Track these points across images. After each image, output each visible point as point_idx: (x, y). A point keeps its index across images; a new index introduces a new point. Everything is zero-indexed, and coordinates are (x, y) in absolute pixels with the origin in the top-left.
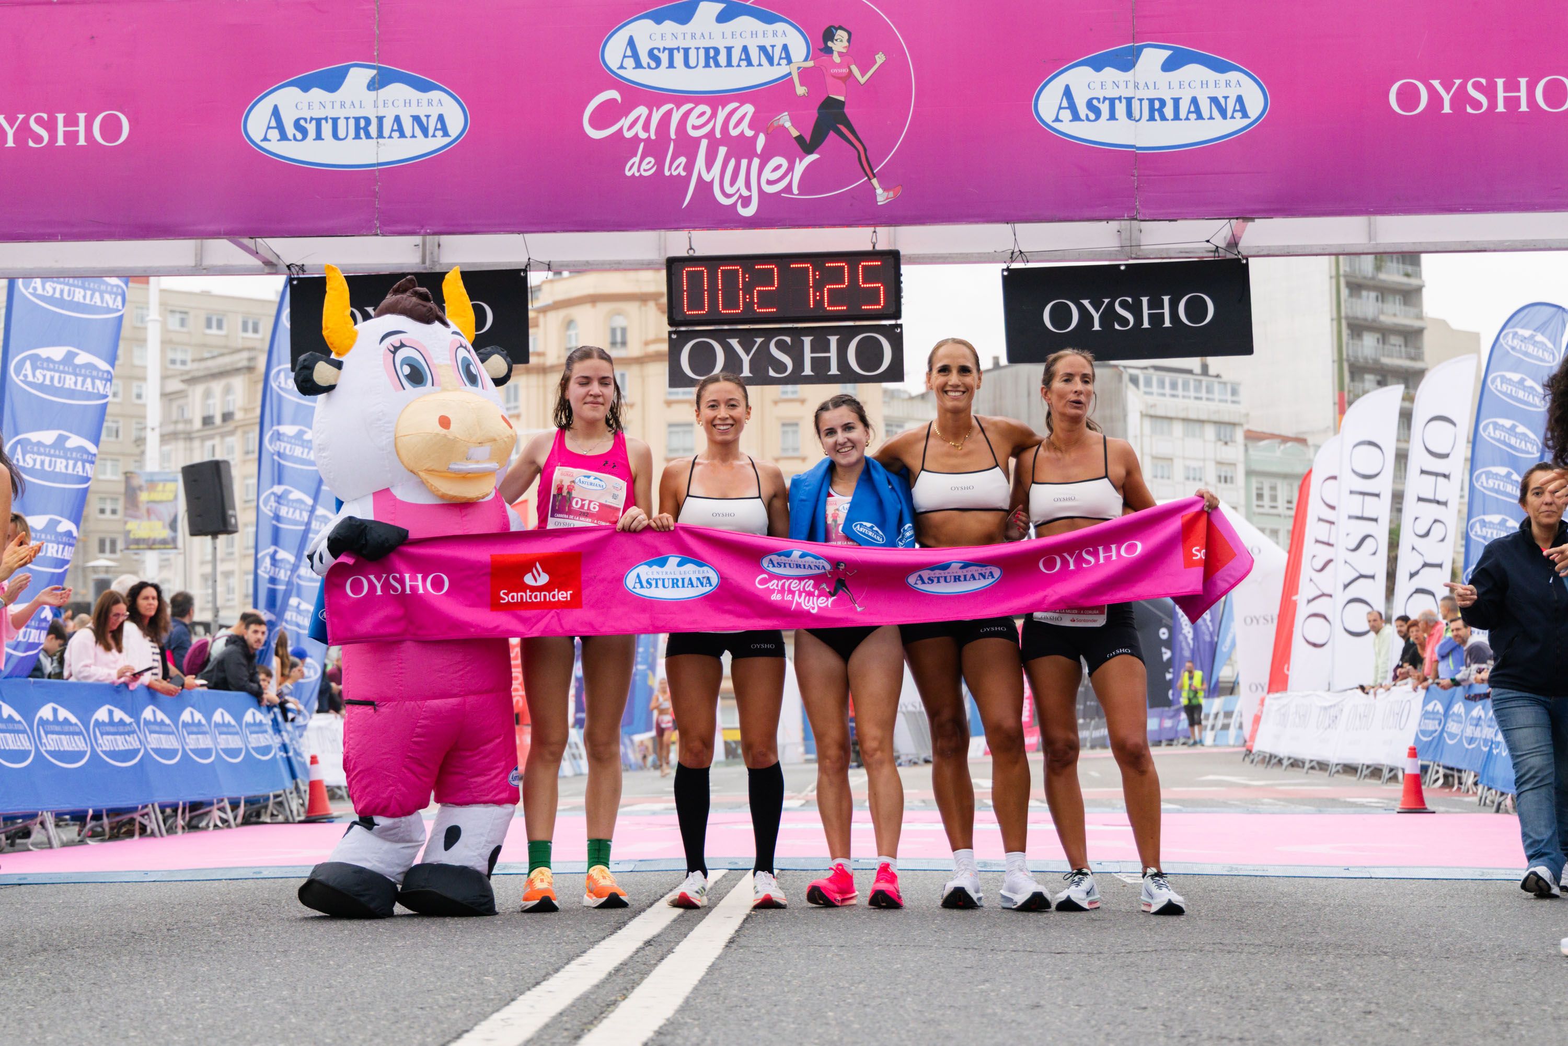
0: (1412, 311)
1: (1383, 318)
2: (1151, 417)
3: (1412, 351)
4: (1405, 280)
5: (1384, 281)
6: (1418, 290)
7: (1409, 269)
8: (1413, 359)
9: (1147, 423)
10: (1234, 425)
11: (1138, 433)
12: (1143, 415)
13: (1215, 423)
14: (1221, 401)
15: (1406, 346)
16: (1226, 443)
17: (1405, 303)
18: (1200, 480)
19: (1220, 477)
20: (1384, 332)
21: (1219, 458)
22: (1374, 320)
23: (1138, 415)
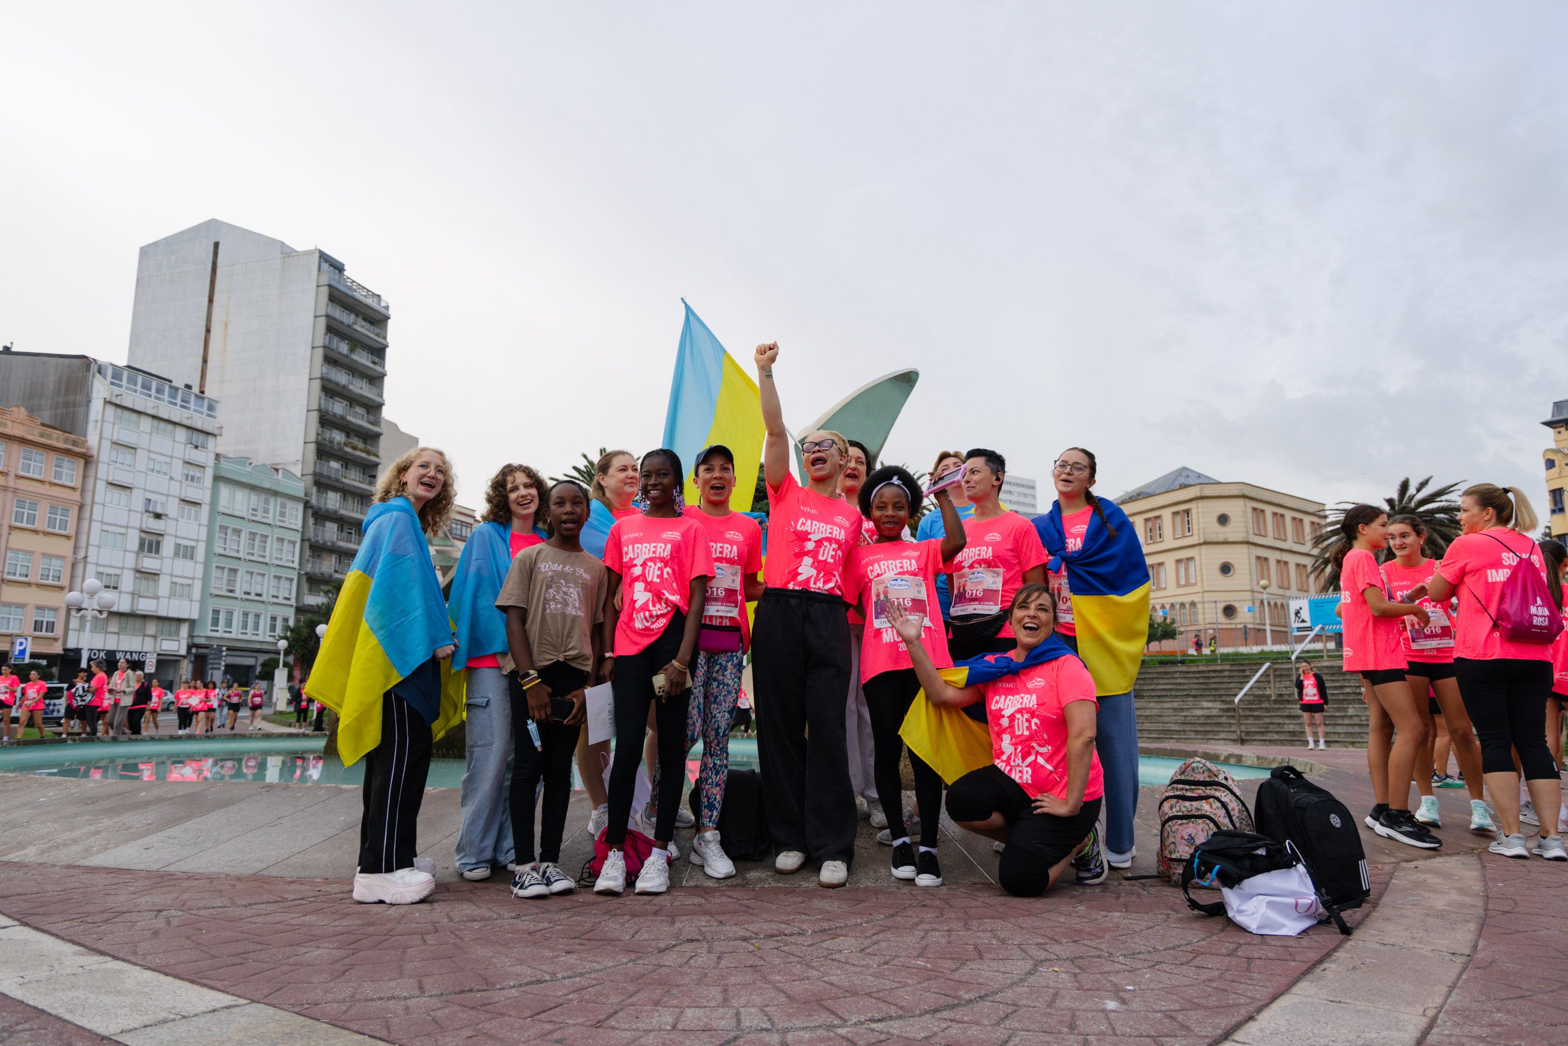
0: (375, 390)
1: (351, 387)
2: (118, 406)
3: (372, 418)
4: (372, 365)
5: (356, 362)
6: (382, 376)
7: (376, 360)
8: (371, 423)
9: (110, 410)
10: (208, 434)
11: (100, 418)
12: (107, 402)
13: (188, 427)
14: (195, 411)
15: (368, 413)
16: (196, 447)
17: (370, 384)
18: (165, 474)
19: (187, 475)
20: (353, 400)
21: (187, 459)
22: (344, 387)
23: (102, 401)
